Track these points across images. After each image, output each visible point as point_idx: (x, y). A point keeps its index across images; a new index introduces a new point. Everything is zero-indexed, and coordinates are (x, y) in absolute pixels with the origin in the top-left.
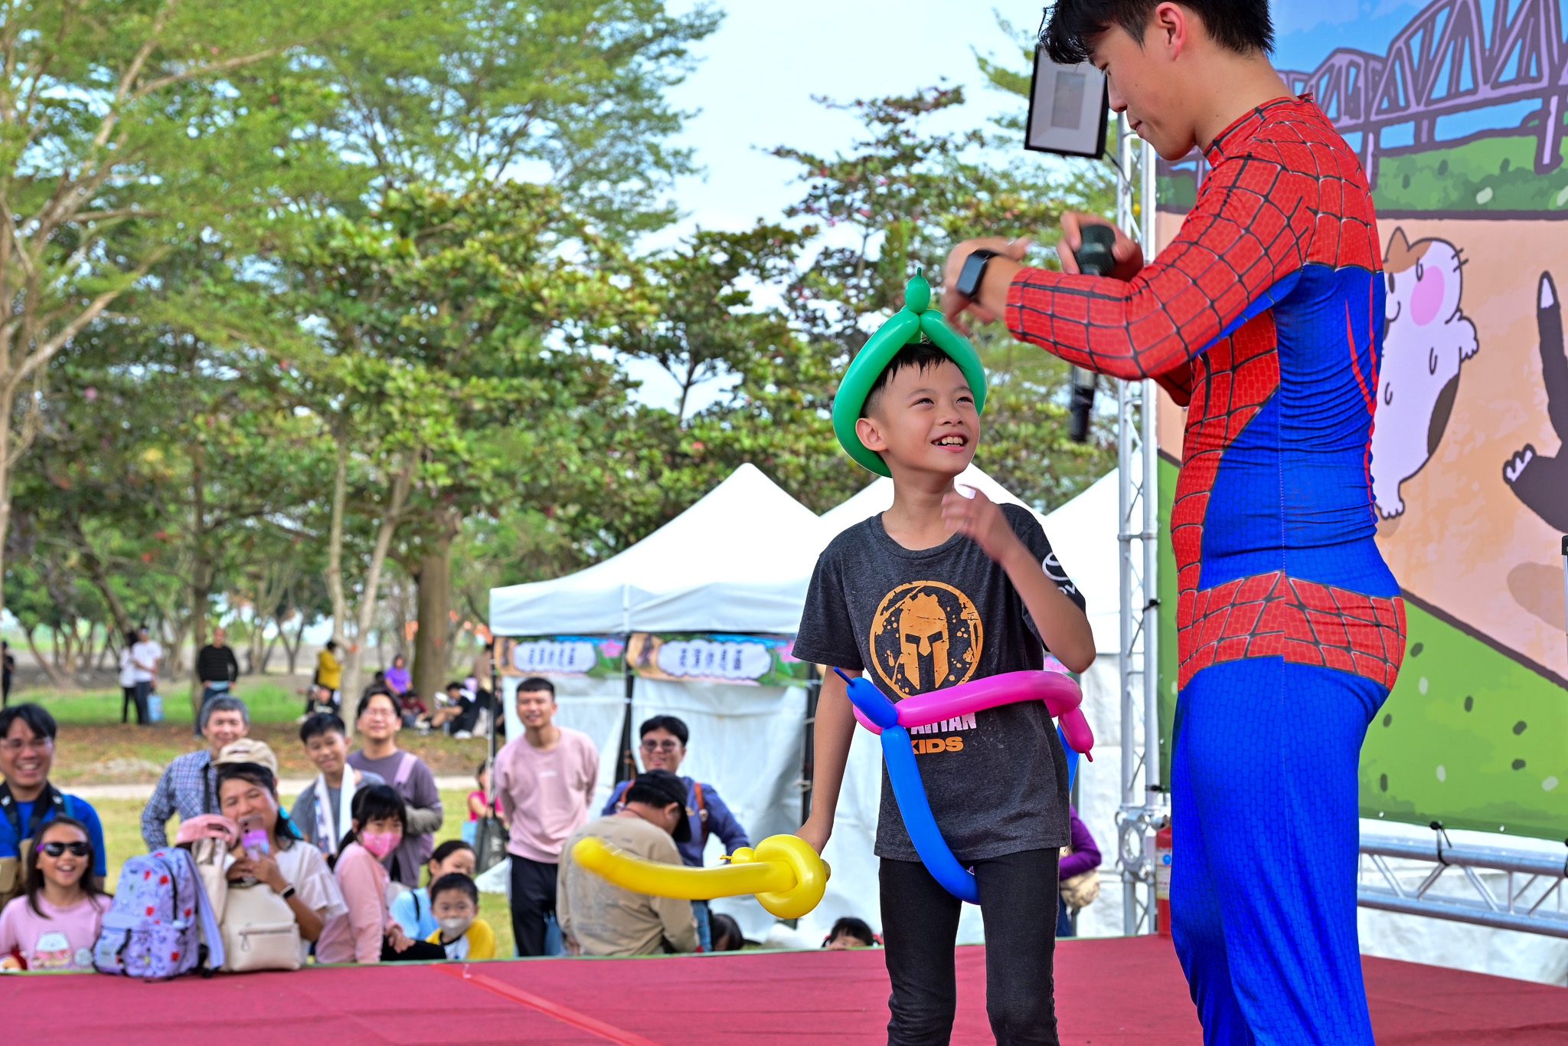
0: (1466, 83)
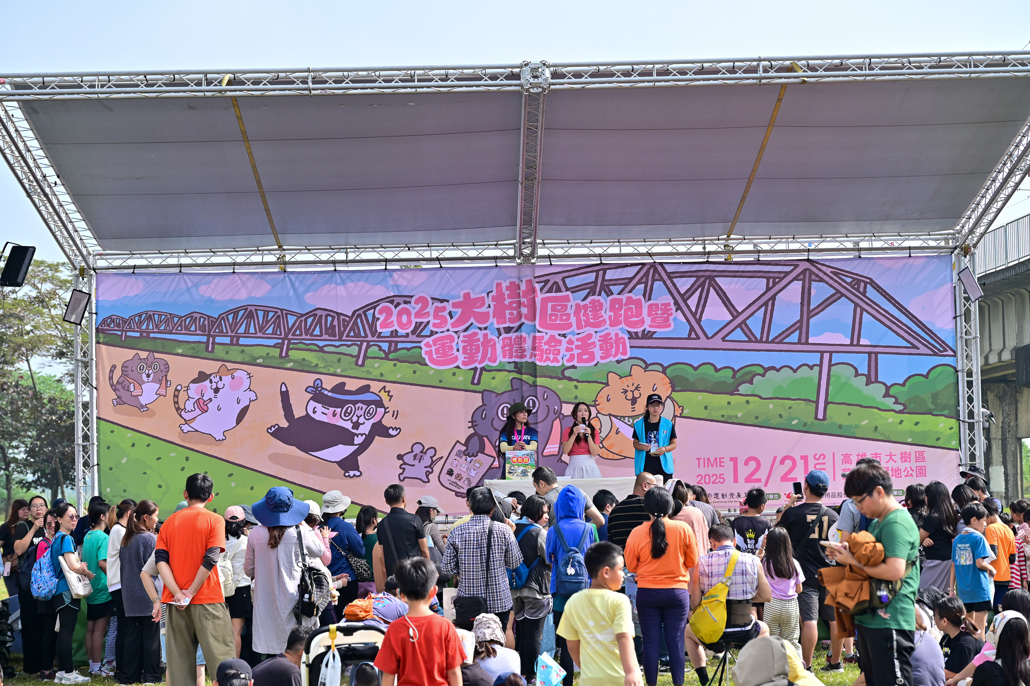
0: (252, 330)
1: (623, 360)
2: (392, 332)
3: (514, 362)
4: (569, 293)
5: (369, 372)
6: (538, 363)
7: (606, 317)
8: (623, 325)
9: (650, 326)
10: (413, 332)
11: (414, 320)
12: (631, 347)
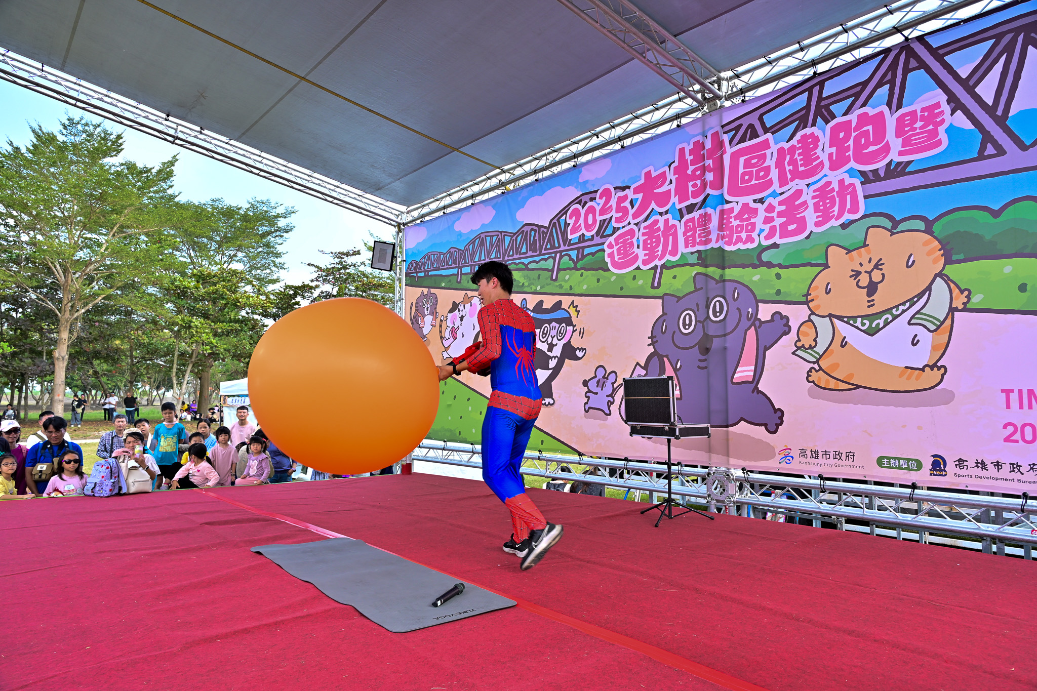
1: (853, 222)
2: (580, 236)
3: (698, 251)
4: (769, 135)
5: (561, 287)
6: (727, 248)
7: (824, 157)
8: (852, 164)
9: (901, 153)
10: (598, 233)
11: (599, 218)
12: (866, 197)
